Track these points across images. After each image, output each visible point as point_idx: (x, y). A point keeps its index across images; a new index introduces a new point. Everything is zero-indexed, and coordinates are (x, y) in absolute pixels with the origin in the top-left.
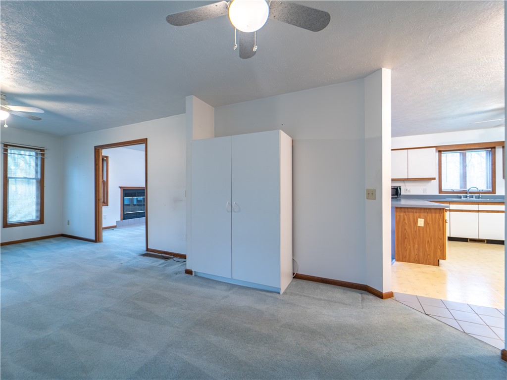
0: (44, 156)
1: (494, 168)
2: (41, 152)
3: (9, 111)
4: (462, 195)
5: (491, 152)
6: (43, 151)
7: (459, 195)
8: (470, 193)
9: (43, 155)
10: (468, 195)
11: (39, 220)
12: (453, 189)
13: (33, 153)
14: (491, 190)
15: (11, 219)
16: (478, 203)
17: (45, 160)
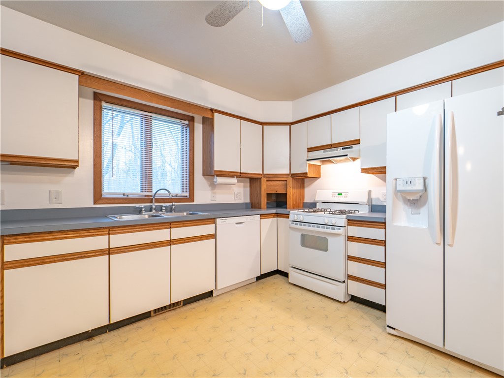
1: (192, 156)
4: (143, 205)
5: (188, 129)
7: (137, 205)
8: (158, 201)
10: (155, 205)
12: (126, 192)
14: (187, 194)
16: (169, 224)
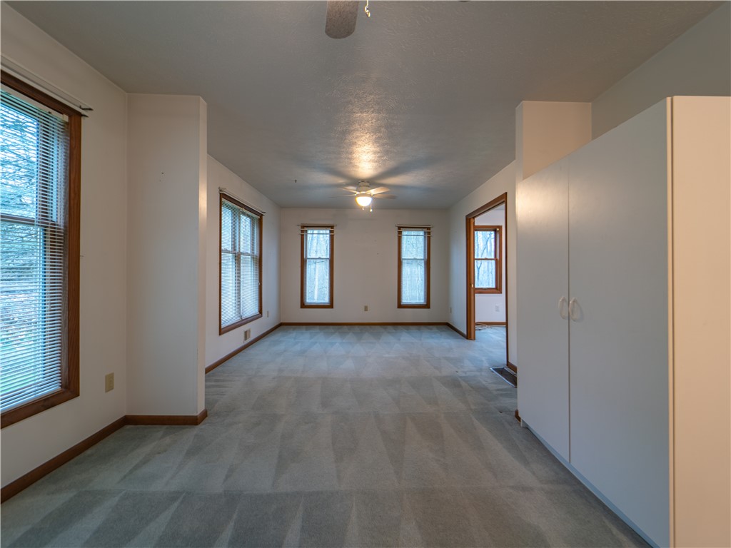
2: (427, 230)
3: (370, 195)
6: (429, 229)
9: (429, 233)
11: (426, 303)
13: (422, 233)
15: (405, 300)
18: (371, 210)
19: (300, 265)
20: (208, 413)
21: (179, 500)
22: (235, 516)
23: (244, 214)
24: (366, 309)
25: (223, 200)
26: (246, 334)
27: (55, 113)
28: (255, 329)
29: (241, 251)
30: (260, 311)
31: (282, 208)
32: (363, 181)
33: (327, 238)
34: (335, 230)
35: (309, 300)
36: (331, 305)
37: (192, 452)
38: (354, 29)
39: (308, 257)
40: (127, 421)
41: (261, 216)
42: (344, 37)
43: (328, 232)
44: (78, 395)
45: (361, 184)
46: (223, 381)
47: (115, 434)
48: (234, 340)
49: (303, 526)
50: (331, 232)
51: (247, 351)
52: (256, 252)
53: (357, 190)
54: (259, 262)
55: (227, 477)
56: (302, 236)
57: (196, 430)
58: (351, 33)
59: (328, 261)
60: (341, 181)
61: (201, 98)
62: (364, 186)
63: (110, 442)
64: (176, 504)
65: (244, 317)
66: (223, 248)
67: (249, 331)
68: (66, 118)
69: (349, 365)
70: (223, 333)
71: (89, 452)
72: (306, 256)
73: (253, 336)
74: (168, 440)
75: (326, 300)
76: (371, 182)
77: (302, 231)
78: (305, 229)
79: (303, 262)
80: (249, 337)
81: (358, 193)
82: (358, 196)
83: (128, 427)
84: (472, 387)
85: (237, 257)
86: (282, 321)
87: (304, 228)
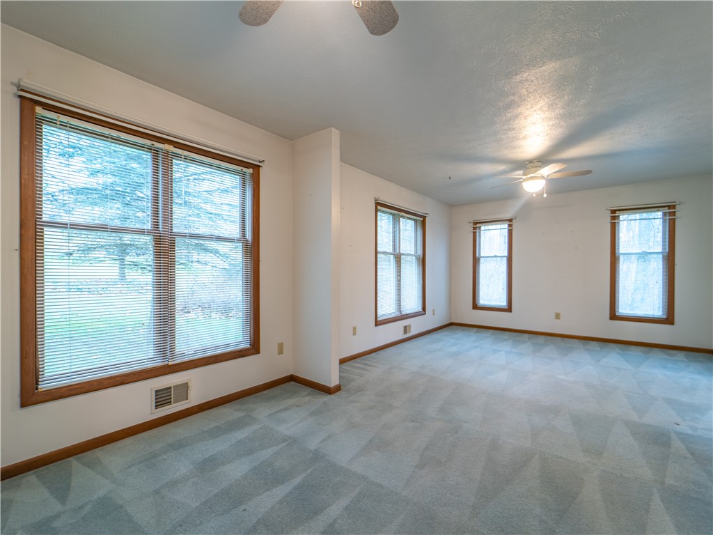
0: (675, 215)
2: (670, 209)
3: (543, 177)
6: (674, 207)
9: (673, 213)
11: (665, 317)
13: (658, 215)
15: (623, 310)
17: (677, 222)
18: (545, 195)
19: (472, 264)
20: (342, 387)
21: (286, 444)
22: (309, 471)
23: (404, 217)
24: (558, 316)
25: (379, 207)
26: (406, 329)
27: (245, 170)
28: (417, 326)
29: (401, 252)
30: (424, 309)
31: (452, 206)
32: (531, 161)
33: (506, 232)
34: (514, 223)
35: (482, 301)
36: (509, 309)
37: (313, 413)
38: (397, 15)
39: (482, 255)
40: (292, 378)
41: (424, 218)
42: (392, 28)
43: (506, 226)
44: (259, 353)
45: (528, 166)
46: (370, 365)
47: (283, 386)
48: (393, 332)
49: (348, 505)
50: (510, 226)
51: (404, 345)
52: (420, 252)
53: (524, 175)
54: (423, 262)
55: (324, 440)
56: (474, 234)
57: (327, 398)
58: (397, 20)
59: (505, 258)
60: (502, 167)
61: (333, 129)
62: (532, 167)
63: (276, 390)
64: (284, 445)
65: (403, 313)
66: (379, 250)
67: (410, 326)
68: (251, 171)
69: (502, 377)
70: (379, 325)
71: (265, 392)
72: (480, 254)
73: (413, 332)
74: (307, 399)
75: (503, 303)
76: (542, 160)
77: (474, 228)
78: (478, 225)
79: (476, 261)
80: (410, 332)
81: (524, 177)
82: (525, 180)
83: (293, 383)
84: (692, 454)
85: (398, 258)
86: (452, 321)
87: (476, 225)
